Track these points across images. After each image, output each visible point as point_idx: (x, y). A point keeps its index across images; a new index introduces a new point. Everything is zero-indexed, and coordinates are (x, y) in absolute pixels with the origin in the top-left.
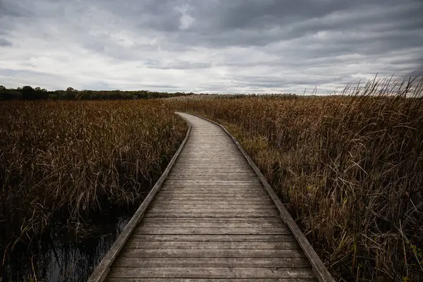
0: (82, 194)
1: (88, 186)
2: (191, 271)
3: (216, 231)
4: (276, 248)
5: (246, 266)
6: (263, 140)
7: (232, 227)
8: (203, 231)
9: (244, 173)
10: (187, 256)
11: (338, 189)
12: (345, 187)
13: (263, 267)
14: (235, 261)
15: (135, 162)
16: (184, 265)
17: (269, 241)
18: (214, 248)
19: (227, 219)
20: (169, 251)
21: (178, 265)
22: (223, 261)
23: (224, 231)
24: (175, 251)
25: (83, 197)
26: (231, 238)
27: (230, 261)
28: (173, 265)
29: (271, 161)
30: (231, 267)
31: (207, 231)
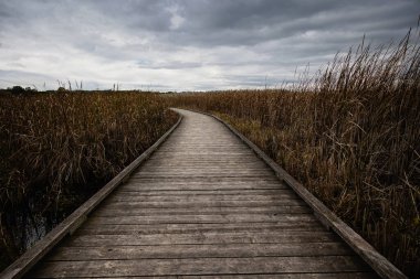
0: (65, 165)
1: (71, 157)
2: (178, 218)
3: (208, 187)
4: (274, 199)
5: (241, 213)
6: (256, 123)
7: (225, 184)
8: (193, 188)
9: (237, 146)
10: (175, 207)
11: (336, 154)
12: (343, 150)
13: (259, 213)
14: (228, 210)
15: (123, 139)
16: (171, 214)
17: (265, 194)
18: (206, 200)
19: (219, 178)
20: (155, 203)
21: (165, 214)
22: (215, 210)
23: (216, 187)
24: (162, 203)
25: (66, 168)
26: (224, 192)
27: (223, 210)
28: (159, 214)
29: (264, 138)
30: (224, 214)
31: (197, 187)
